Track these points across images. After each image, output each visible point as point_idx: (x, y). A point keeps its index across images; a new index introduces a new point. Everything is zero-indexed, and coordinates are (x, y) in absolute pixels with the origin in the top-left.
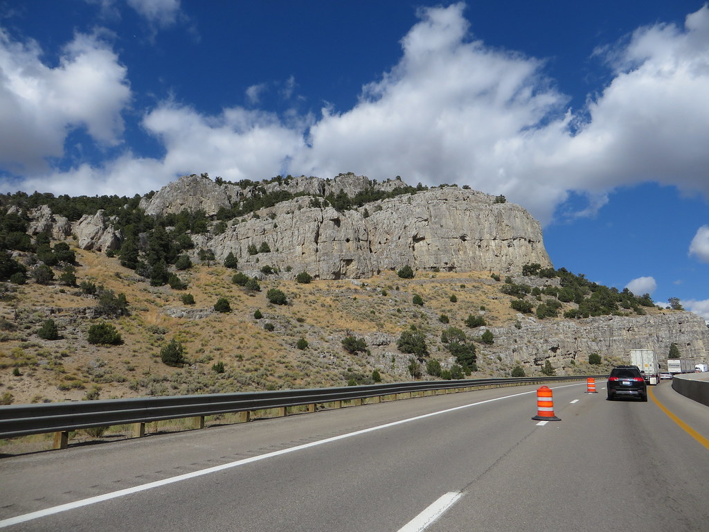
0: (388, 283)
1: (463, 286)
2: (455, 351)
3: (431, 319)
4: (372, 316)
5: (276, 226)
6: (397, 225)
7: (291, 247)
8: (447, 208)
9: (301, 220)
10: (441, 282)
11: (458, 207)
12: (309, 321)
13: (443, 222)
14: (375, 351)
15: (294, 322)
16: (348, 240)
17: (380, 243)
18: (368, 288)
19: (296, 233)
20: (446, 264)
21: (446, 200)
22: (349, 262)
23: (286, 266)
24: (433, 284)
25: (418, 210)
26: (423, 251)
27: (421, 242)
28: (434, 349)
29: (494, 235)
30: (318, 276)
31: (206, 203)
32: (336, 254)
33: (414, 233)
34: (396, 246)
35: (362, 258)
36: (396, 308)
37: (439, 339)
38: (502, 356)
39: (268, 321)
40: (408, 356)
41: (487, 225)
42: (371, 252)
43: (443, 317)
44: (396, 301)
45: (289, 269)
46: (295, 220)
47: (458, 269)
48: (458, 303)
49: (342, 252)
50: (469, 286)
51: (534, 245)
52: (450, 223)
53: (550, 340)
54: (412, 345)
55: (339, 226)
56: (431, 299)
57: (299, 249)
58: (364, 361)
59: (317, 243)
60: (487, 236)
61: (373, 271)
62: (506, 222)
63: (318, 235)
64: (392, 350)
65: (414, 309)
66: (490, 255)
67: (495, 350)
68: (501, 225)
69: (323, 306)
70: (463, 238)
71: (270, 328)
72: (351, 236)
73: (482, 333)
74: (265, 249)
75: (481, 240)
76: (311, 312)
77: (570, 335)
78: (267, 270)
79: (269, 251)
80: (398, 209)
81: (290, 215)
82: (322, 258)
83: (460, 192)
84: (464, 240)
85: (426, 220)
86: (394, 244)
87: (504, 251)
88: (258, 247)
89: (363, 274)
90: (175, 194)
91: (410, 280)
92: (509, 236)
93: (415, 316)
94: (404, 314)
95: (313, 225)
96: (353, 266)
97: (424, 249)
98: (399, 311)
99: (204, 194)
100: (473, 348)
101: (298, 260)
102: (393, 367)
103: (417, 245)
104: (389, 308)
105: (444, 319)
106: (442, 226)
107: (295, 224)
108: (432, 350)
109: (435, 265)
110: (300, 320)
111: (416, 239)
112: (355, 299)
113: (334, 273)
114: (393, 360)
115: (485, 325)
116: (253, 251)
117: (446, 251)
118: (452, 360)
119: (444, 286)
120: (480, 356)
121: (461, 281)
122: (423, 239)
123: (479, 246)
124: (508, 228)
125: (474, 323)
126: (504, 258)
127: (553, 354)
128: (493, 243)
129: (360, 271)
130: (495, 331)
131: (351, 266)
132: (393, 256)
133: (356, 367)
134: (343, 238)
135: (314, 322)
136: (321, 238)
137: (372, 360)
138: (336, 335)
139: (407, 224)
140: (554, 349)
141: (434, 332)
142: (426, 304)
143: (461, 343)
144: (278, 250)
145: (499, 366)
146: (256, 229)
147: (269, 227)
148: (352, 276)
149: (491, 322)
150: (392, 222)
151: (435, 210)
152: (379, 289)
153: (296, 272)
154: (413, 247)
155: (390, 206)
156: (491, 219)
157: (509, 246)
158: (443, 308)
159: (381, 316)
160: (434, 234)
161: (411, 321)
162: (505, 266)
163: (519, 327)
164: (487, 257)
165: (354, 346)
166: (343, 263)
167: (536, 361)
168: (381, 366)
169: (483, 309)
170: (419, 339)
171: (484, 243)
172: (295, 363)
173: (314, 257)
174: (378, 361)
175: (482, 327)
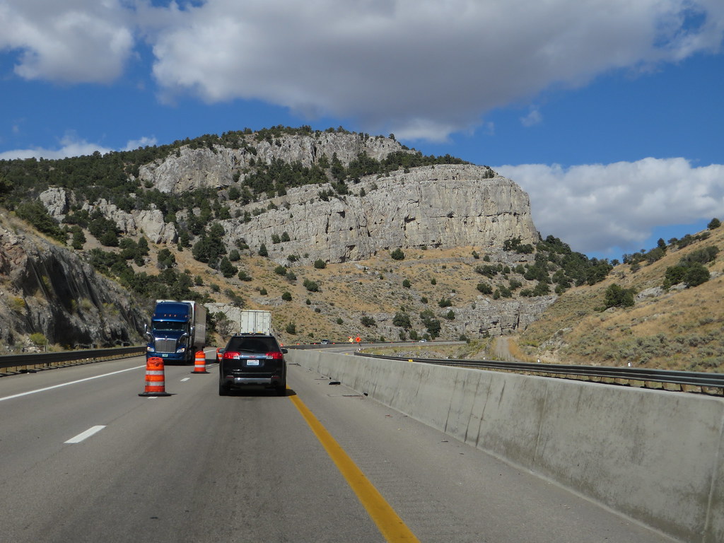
0: (384, 266)
1: (444, 267)
2: (428, 324)
3: (415, 300)
4: (374, 300)
5: (292, 216)
6: (391, 208)
7: (307, 237)
8: (437, 189)
9: (314, 213)
10: (428, 263)
11: (447, 186)
12: (336, 304)
13: (432, 202)
14: (380, 325)
15: (329, 306)
16: (351, 229)
17: (376, 223)
18: (369, 273)
19: (311, 225)
20: (434, 241)
21: (436, 180)
22: (352, 247)
23: (304, 253)
24: (419, 266)
25: (410, 193)
26: (413, 231)
27: (412, 222)
28: (415, 323)
29: (480, 212)
30: (329, 261)
31: (210, 176)
32: (342, 241)
33: (406, 215)
34: (390, 227)
35: (362, 243)
36: (391, 291)
37: (418, 316)
38: (458, 327)
39: (316, 307)
40: (399, 328)
41: (473, 202)
42: (369, 236)
43: (423, 298)
44: (390, 285)
45: (306, 256)
46: (307, 212)
47: (444, 245)
48: (437, 285)
49: (347, 239)
50: (449, 267)
51: (520, 218)
52: (439, 202)
53: (493, 317)
54: (402, 321)
55: (344, 217)
56: (417, 281)
57: (313, 239)
58: (374, 331)
59: (327, 232)
60: (473, 213)
61: (370, 253)
62: (492, 198)
63: (328, 226)
64: (389, 325)
65: (403, 290)
66: (475, 230)
67: (454, 324)
68: (487, 202)
69: (342, 292)
70: (450, 216)
71: (318, 311)
72: (354, 226)
73: (448, 312)
74: (286, 238)
75: (467, 217)
76: (335, 297)
77: (512, 312)
78: (292, 259)
79: (289, 240)
80: (392, 190)
81: (303, 206)
82: (332, 246)
83: (450, 171)
84: (451, 217)
85: (417, 202)
86: (388, 225)
87: (488, 226)
88: (280, 236)
89: (363, 256)
90: (184, 169)
91: (401, 262)
92: (493, 212)
93: (404, 298)
94: (396, 296)
95: (324, 218)
96: (355, 251)
97: (415, 228)
98: (393, 294)
99: (209, 168)
100: (438, 323)
101: (314, 248)
102: (390, 335)
103: (408, 225)
104: (385, 292)
105: (424, 301)
106: (431, 206)
107: (309, 215)
108: (414, 323)
109: (423, 243)
110: (332, 304)
111: (407, 220)
112: (361, 284)
113: (341, 258)
114: (391, 331)
115: (451, 305)
116: (276, 240)
117: (434, 230)
118: (425, 330)
119: (428, 267)
120: (443, 328)
121: (443, 261)
122: (414, 219)
123: (465, 222)
124: (493, 204)
125: (444, 304)
126: (488, 233)
127: (494, 326)
128: (478, 219)
129: (361, 255)
130: (456, 310)
131: (354, 250)
132: (387, 236)
133: (371, 335)
134: (348, 227)
135: (340, 306)
136: (331, 229)
137: (379, 331)
138: (355, 315)
139: (400, 207)
140: (495, 323)
141: (415, 310)
142: (413, 286)
143: (432, 319)
144: (296, 239)
145: (454, 334)
146: (277, 220)
147: (287, 217)
148: (354, 259)
149: (456, 303)
150: (386, 204)
151: (425, 190)
152: (377, 272)
153: (312, 258)
154: (405, 227)
155: (385, 185)
156: (478, 196)
157: (493, 222)
158: (425, 290)
159: (381, 299)
160: (424, 214)
161: (401, 302)
162: (488, 240)
163: (474, 308)
164: (472, 233)
165: (367, 322)
166: (348, 249)
167: (481, 331)
168: (384, 334)
169: (454, 291)
170: (406, 317)
171: (470, 220)
172: (340, 332)
173: (325, 246)
174: (382, 331)
175: (449, 308)
